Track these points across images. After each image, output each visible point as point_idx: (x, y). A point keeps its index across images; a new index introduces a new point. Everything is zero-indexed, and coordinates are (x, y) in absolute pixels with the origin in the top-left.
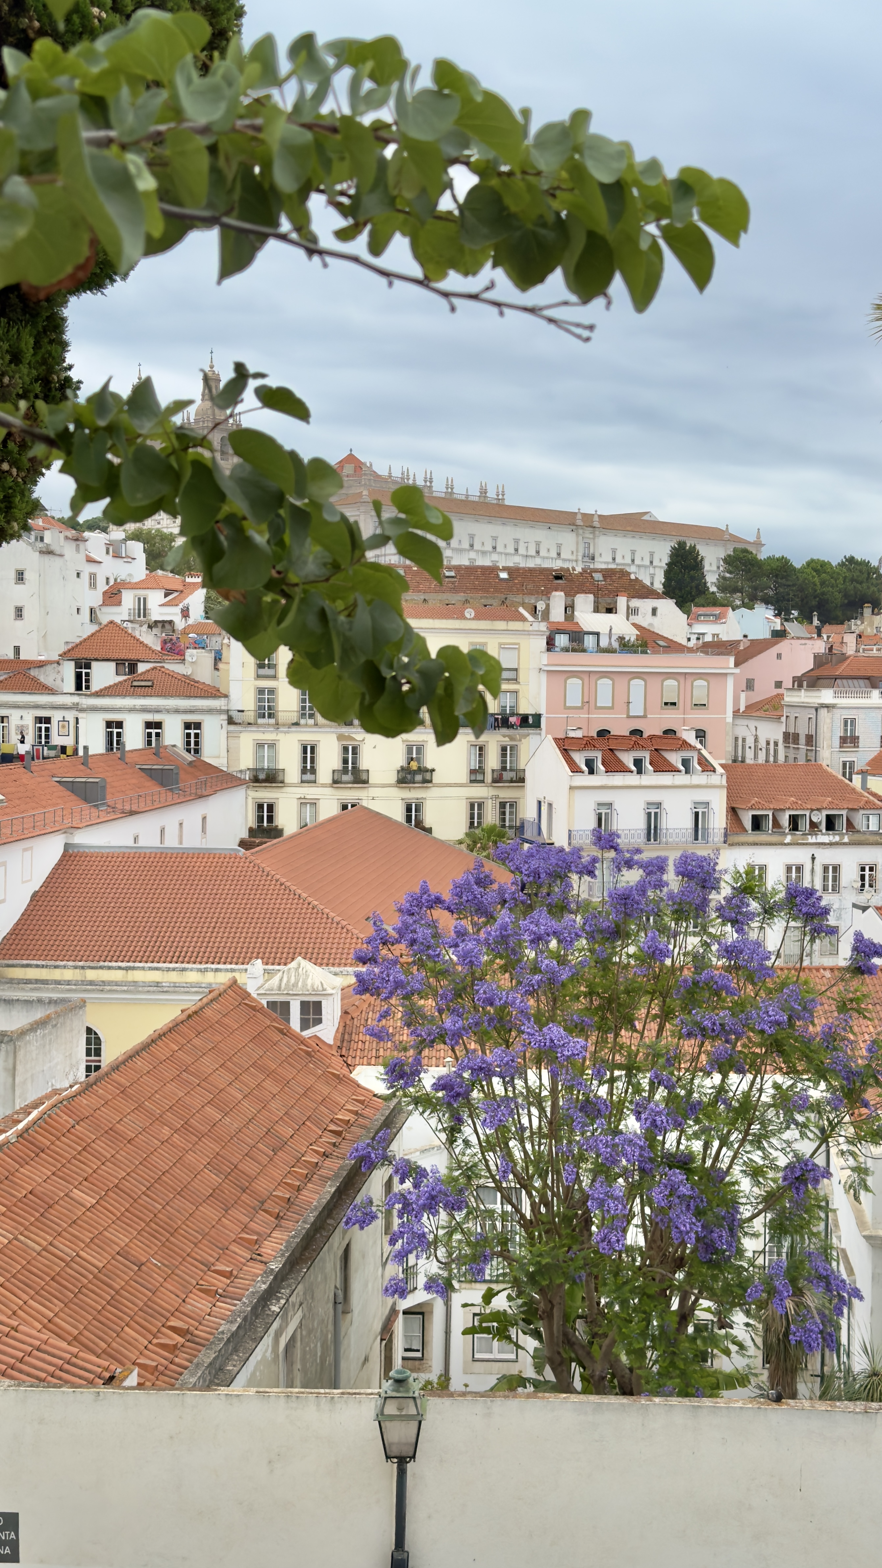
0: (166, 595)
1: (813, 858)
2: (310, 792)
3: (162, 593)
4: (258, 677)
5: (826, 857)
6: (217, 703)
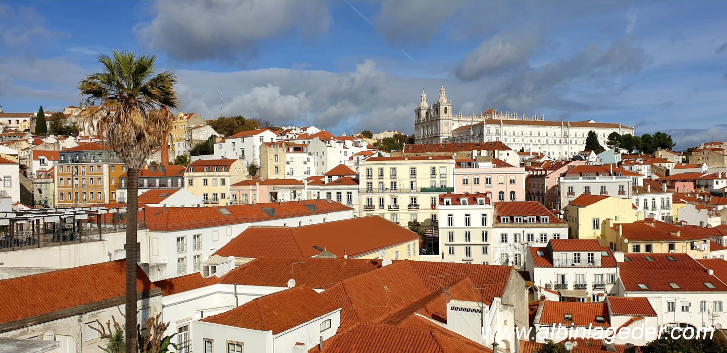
0: (364, 156)
1: (523, 232)
2: (381, 212)
3: (363, 156)
4: (367, 179)
5: (529, 231)
6: (356, 187)
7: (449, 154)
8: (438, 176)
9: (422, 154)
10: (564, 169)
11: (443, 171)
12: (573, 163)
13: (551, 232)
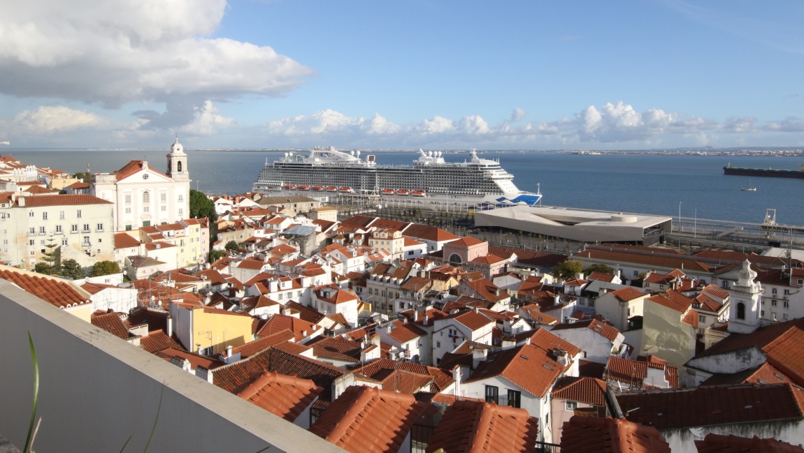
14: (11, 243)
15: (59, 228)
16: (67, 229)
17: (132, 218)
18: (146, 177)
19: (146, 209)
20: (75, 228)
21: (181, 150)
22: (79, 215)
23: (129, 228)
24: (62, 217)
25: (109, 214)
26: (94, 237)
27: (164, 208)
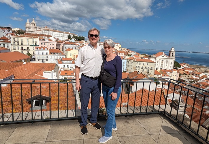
0: (12, 35)
2: (18, 50)
4: (13, 41)
5: (57, 56)
6: (10, 43)
7: (37, 37)
8: (35, 42)
9: (30, 36)
10: (64, 43)
11: (36, 41)
12: (66, 41)
13: (62, 57)
14: (132, 69)
15: (142, 67)
16: (144, 67)
17: (158, 67)
18: (163, 56)
19: (162, 65)
20: (146, 67)
21: (174, 50)
22: (147, 65)
23: (157, 69)
24: (144, 64)
25: (154, 65)
26: (150, 70)
27: (166, 65)
